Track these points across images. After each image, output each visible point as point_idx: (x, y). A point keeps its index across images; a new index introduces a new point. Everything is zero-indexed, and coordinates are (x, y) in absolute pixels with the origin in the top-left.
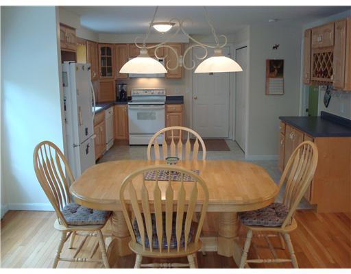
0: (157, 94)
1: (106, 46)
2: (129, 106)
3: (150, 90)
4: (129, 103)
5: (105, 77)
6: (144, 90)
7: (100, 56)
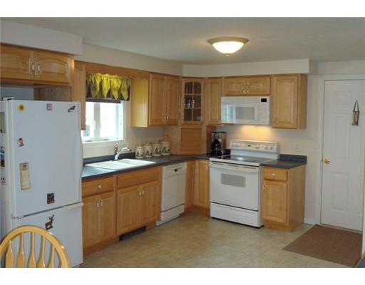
0: (263, 149)
1: (193, 81)
2: (211, 163)
3: (255, 143)
4: (211, 159)
5: (187, 122)
6: (246, 143)
7: (183, 94)
